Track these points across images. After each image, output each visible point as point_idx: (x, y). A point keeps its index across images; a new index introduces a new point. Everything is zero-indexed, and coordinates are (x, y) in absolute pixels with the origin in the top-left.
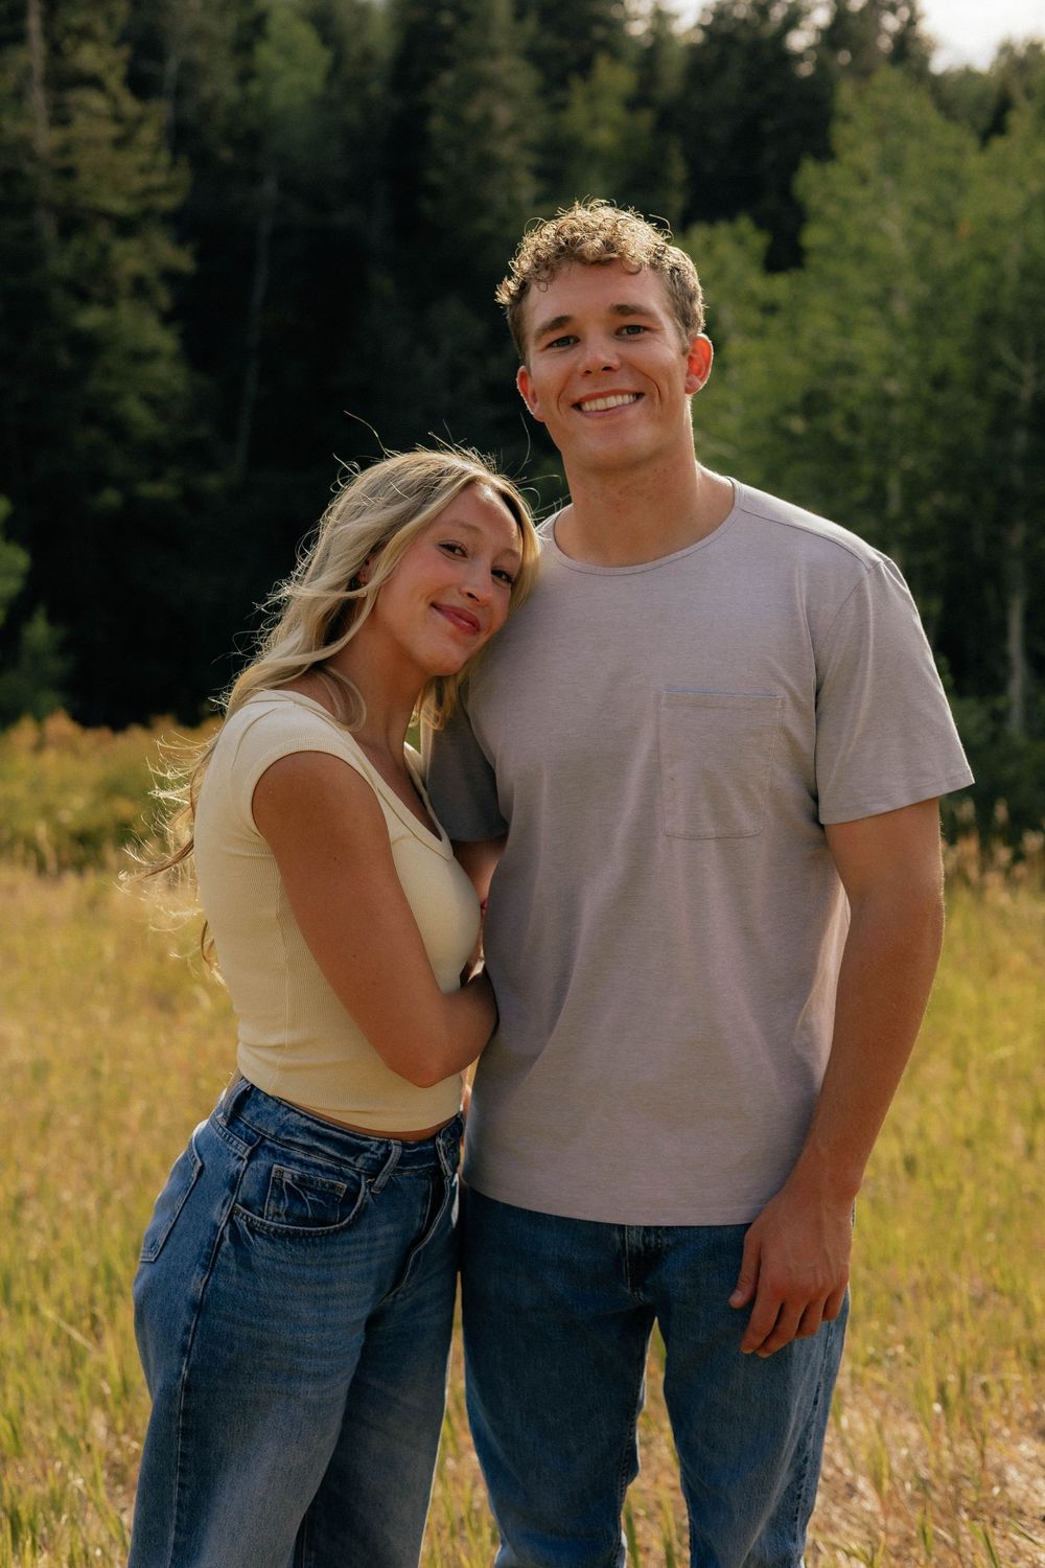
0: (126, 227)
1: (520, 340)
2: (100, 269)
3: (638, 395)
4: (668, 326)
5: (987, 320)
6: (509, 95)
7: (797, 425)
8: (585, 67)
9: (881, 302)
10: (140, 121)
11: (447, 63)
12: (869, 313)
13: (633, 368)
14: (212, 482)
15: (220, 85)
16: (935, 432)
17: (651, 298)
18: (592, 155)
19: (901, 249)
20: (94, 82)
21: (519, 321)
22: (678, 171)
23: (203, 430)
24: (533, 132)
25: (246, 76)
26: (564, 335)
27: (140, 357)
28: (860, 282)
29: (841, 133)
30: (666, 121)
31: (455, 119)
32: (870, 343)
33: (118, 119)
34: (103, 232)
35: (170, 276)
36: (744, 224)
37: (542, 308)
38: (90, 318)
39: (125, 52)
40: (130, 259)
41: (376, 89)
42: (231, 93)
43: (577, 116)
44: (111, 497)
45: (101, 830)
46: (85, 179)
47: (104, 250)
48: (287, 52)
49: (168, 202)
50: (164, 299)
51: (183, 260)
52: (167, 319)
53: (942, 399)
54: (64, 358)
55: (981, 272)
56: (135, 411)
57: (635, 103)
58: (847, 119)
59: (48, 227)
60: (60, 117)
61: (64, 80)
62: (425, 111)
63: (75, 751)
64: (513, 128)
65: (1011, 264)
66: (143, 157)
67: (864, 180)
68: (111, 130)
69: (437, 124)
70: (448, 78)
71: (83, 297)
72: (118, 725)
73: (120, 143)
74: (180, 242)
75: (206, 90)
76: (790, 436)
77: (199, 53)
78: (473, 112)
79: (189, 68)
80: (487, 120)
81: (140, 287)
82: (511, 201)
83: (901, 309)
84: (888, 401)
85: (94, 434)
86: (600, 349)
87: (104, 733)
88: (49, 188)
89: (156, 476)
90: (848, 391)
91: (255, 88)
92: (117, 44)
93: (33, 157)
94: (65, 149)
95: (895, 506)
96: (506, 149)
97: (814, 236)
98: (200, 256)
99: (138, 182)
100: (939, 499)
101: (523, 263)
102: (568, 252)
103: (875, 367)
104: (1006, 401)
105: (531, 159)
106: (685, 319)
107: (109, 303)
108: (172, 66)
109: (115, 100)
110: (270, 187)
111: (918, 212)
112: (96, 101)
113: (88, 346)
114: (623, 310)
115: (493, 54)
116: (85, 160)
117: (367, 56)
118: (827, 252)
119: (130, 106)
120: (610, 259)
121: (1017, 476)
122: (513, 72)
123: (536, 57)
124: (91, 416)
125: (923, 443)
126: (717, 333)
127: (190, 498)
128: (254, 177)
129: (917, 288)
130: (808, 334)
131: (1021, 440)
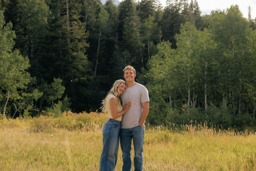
0: (80, 40)
1: (124, 73)
2: (76, 47)
3: (131, 77)
4: (133, 74)
5: (201, 56)
6: (136, 21)
8: (147, 16)
9: (187, 54)
10: (82, 25)
11: (127, 16)
12: (185, 55)
13: (131, 76)
14: (91, 77)
15: (93, 19)
17: (132, 72)
18: (148, 29)
20: (75, 20)
21: (124, 72)
22: (160, 32)
23: (90, 70)
24: (139, 27)
25: (97, 18)
26: (127, 73)
27: (82, 59)
28: (184, 50)
29: (181, 30)
30: (159, 24)
31: (128, 25)
32: (185, 59)
33: (79, 25)
34: (77, 42)
35: (86, 47)
36: (168, 42)
37: (126, 72)
38: (75, 54)
40: (80, 45)
41: (116, 19)
42: (95, 20)
43: (146, 24)
44: (77, 79)
46: (74, 34)
47: (77, 44)
48: (103, 14)
49: (86, 37)
50: (85, 51)
51: (88, 45)
52: (85, 54)
55: (201, 50)
56: (81, 67)
57: (154, 22)
58: (182, 28)
59: (69, 41)
60: (71, 26)
61: (71, 20)
63: (72, 116)
64: (136, 26)
65: (205, 48)
68: (78, 27)
69: (125, 26)
71: (73, 51)
72: (78, 113)
74: (88, 43)
75: (91, 20)
76: (174, 71)
77: (90, 15)
78: (130, 24)
79: (89, 17)
80: (132, 25)
81: (81, 49)
82: (136, 36)
84: (187, 67)
85: (74, 70)
86: (129, 74)
87: (76, 113)
88: (69, 35)
89: (83, 76)
90: (182, 66)
92: (79, 15)
93: (67, 31)
94: (71, 30)
96: (135, 29)
97: (177, 44)
98: (90, 45)
99: (82, 34)
101: (125, 69)
102: (128, 69)
103: (186, 62)
104: (204, 67)
105: (139, 30)
106: (134, 73)
107: (77, 52)
108: (86, 16)
109: (79, 23)
110: (100, 34)
112: (75, 22)
113: (74, 58)
114: (131, 72)
115: (134, 15)
116: (74, 31)
117: (115, 14)
118: (179, 46)
119: (81, 23)
120: (130, 69)
121: (205, 78)
122: (136, 18)
123: (139, 15)
124: (74, 68)
125: (192, 73)
126: (164, 57)
127: (88, 80)
128: (98, 32)
129: (192, 51)
130: (176, 57)
131: (206, 73)
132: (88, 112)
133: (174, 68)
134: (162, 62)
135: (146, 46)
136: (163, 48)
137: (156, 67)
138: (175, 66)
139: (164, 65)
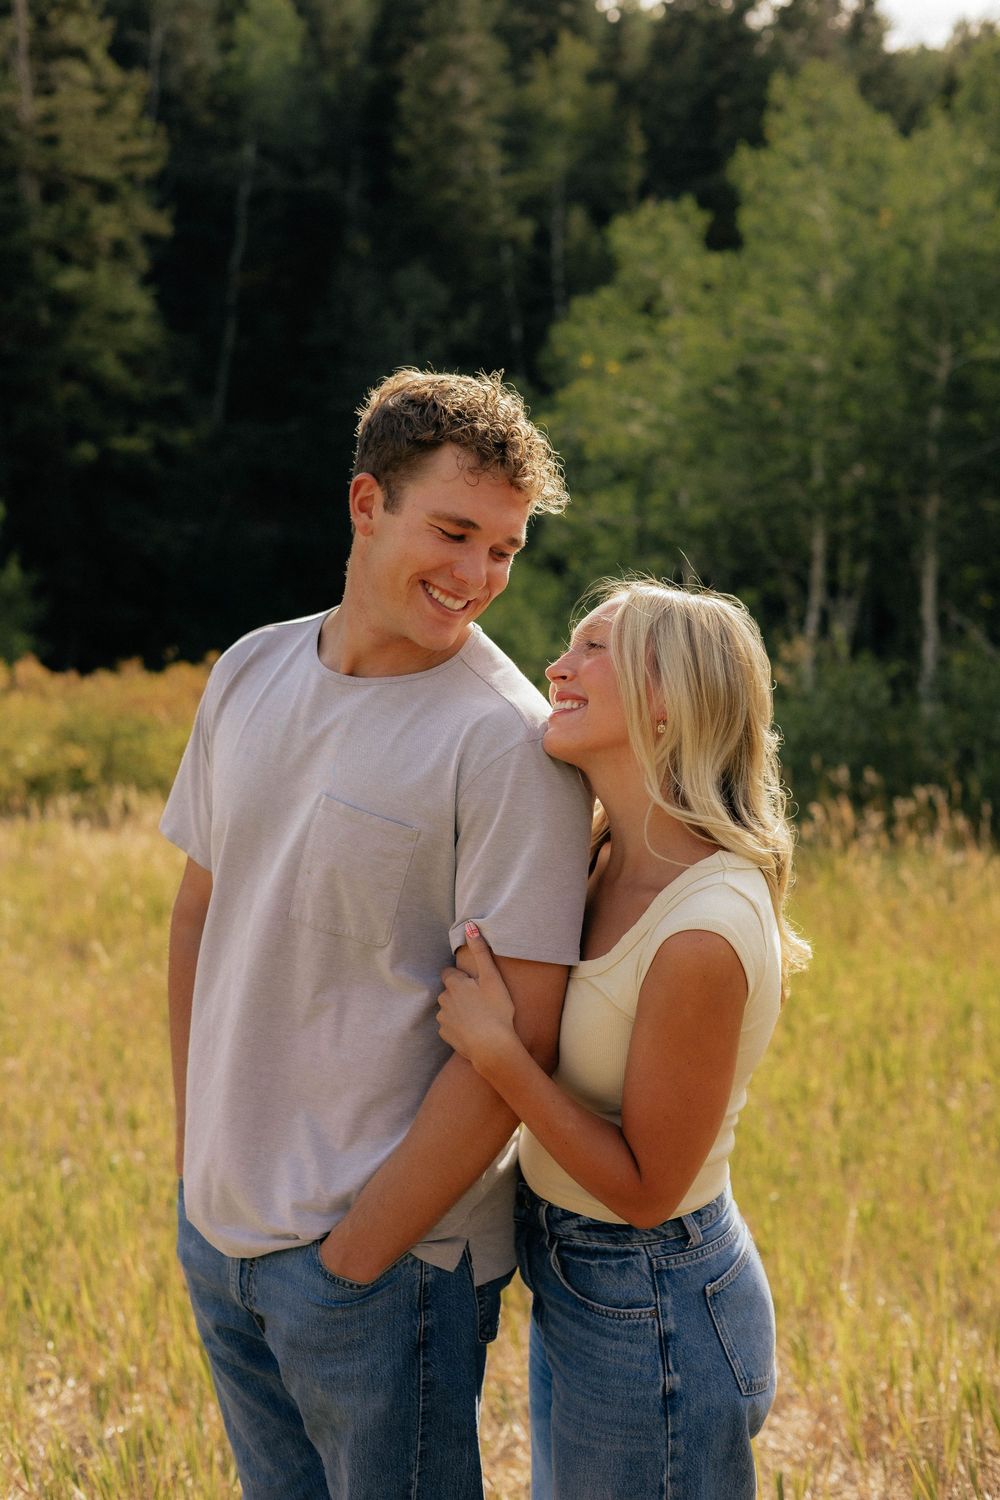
0: (106, 193)
2: (81, 231)
5: (905, 304)
6: (475, 70)
7: (730, 395)
8: (549, 44)
9: (808, 284)
10: (122, 90)
11: (419, 36)
12: (797, 293)
14: (183, 437)
15: (203, 55)
16: (854, 409)
18: (555, 128)
19: (829, 233)
20: (79, 54)
22: (637, 144)
23: (177, 387)
24: (498, 106)
25: (227, 46)
27: (117, 317)
28: (789, 263)
29: (774, 123)
30: (628, 93)
31: (425, 93)
32: (796, 322)
33: (99, 89)
34: (84, 196)
35: (149, 240)
36: (688, 204)
38: (70, 280)
39: (109, 24)
40: (108, 223)
41: (352, 59)
42: (213, 62)
43: (540, 90)
44: (87, 451)
45: (53, 775)
46: (67, 147)
47: (84, 214)
48: (267, 23)
49: (146, 170)
50: (142, 260)
51: (161, 224)
52: (146, 280)
53: (862, 377)
54: (44, 316)
55: (903, 258)
56: (110, 367)
57: (594, 78)
58: (779, 109)
59: (31, 191)
60: (45, 88)
61: (48, 51)
62: (396, 84)
63: (43, 694)
64: (480, 102)
65: (930, 251)
66: (124, 127)
67: (796, 164)
68: (93, 100)
69: (406, 99)
70: (421, 51)
71: (64, 258)
72: (85, 669)
73: (102, 112)
74: (160, 206)
75: (190, 59)
76: (721, 406)
77: (184, 24)
78: (441, 86)
79: (174, 38)
80: (455, 94)
81: (119, 251)
82: (477, 171)
83: (827, 287)
84: (812, 378)
85: (72, 389)
87: (72, 676)
88: (33, 155)
89: (130, 431)
90: (774, 367)
91: (234, 58)
92: (102, 17)
93: (17, 126)
94: (49, 118)
95: (818, 478)
96: (472, 123)
97: (748, 219)
98: (177, 221)
99: (119, 150)
100: (859, 471)
103: (800, 344)
104: (925, 379)
105: (499, 131)
107: (88, 266)
108: (157, 37)
109: (96, 72)
110: (249, 152)
111: (844, 198)
112: (80, 73)
113: (67, 306)
115: (462, 30)
116: (67, 129)
117: (346, 28)
118: (760, 234)
119: (112, 75)
121: (932, 451)
122: (479, 47)
123: (503, 32)
124: (70, 372)
125: (844, 419)
126: (660, 306)
127: (163, 451)
128: (234, 143)
129: (844, 270)
130: (739, 312)
131: (937, 417)
132: (155, 664)
133: (724, 382)
134: (642, 341)
135: (542, 238)
136: (647, 246)
137: (598, 373)
138: (727, 368)
139: (656, 365)
